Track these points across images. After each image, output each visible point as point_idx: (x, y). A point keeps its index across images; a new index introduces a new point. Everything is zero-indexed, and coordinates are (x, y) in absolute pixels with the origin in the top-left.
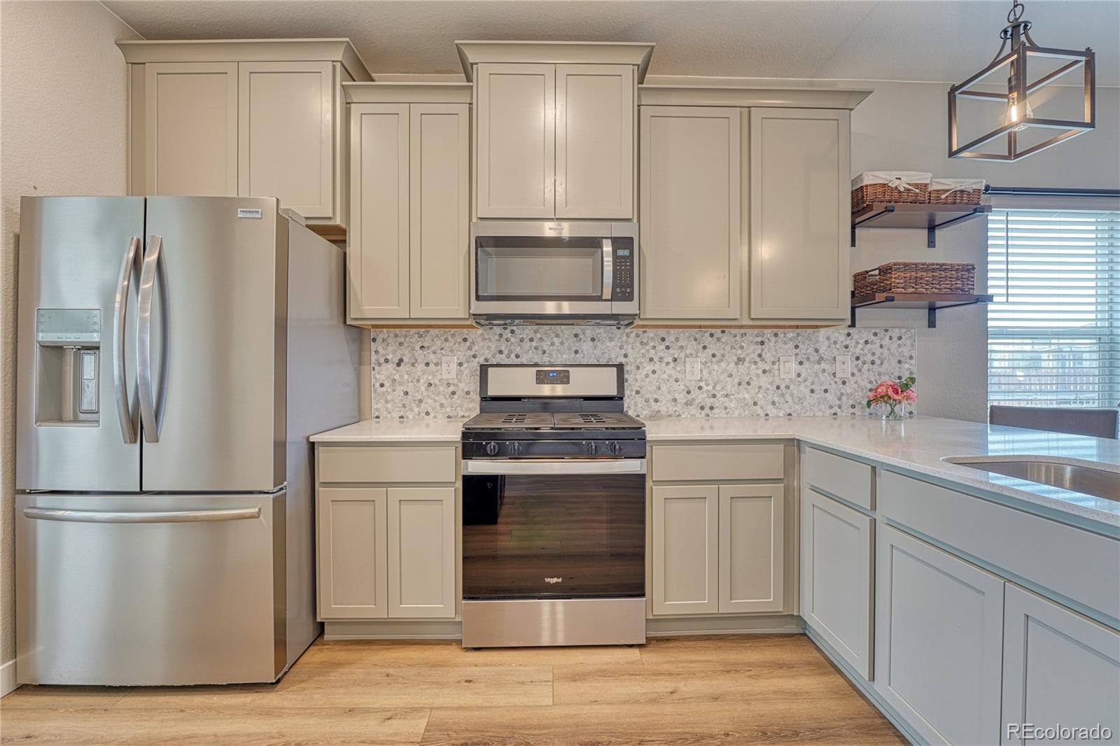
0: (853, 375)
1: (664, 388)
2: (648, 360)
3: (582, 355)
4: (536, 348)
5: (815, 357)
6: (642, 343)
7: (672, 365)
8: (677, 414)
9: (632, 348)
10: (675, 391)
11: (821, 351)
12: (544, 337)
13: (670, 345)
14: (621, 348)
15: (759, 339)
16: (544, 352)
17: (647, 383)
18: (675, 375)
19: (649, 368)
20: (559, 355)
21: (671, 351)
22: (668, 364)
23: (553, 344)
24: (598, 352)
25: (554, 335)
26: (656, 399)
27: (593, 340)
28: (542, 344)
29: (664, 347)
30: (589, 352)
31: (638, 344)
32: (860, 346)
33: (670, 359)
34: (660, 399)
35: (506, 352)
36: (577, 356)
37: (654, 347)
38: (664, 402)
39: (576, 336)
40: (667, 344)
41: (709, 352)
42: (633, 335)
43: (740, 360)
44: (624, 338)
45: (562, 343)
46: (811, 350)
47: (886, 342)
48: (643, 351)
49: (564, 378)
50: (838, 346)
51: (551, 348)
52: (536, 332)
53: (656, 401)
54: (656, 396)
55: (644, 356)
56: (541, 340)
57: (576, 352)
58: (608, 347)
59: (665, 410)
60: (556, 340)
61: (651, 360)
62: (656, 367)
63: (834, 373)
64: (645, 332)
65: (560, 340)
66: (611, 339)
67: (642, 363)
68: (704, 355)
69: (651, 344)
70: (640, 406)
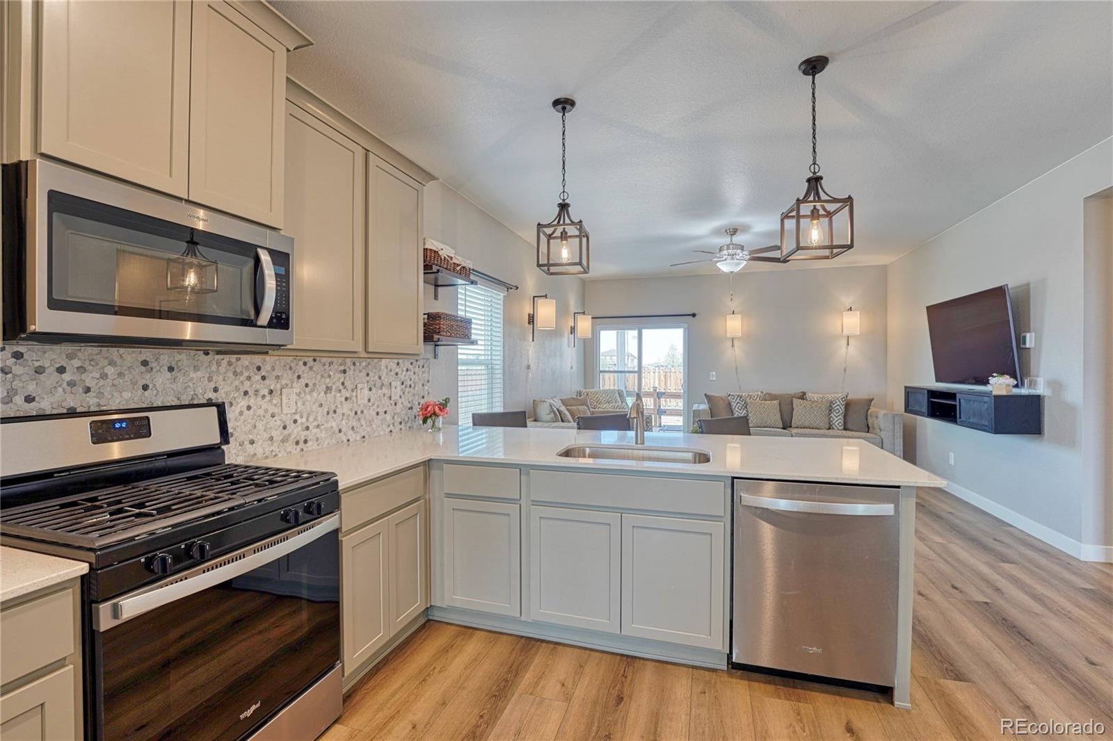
0: (400, 397)
1: (260, 425)
2: (242, 394)
3: (155, 392)
4: (72, 384)
5: (379, 384)
6: (235, 373)
7: (268, 398)
8: (274, 454)
9: (224, 380)
10: (271, 428)
11: (382, 378)
12: (86, 365)
13: (266, 375)
14: (210, 380)
15: (342, 368)
16: (88, 390)
17: (241, 421)
18: (272, 409)
19: (243, 403)
20: (116, 394)
21: (267, 382)
22: (264, 397)
23: (104, 376)
24: (178, 386)
25: (106, 362)
26: (252, 440)
27: (171, 369)
28: (83, 377)
29: (260, 377)
30: (164, 387)
31: (230, 374)
32: (404, 373)
33: (266, 392)
34: (256, 440)
35: (3, 392)
36: (147, 393)
37: (249, 378)
38: (260, 442)
39: (145, 363)
40: (263, 374)
41: (303, 381)
42: (224, 363)
43: (328, 389)
44: (214, 368)
45: (121, 375)
46: (377, 377)
47: (417, 370)
48: (237, 383)
49: (140, 428)
50: (392, 374)
51: (102, 382)
52: (70, 357)
53: (252, 442)
54: (251, 437)
55: (237, 389)
56: (81, 369)
57: (145, 388)
58: (192, 379)
59: (261, 451)
60: (110, 370)
61: (246, 393)
62: (252, 402)
63: (390, 397)
64: (238, 360)
65: (118, 370)
66: (196, 368)
67: (235, 398)
68: (298, 386)
69: (246, 374)
70: (235, 451)
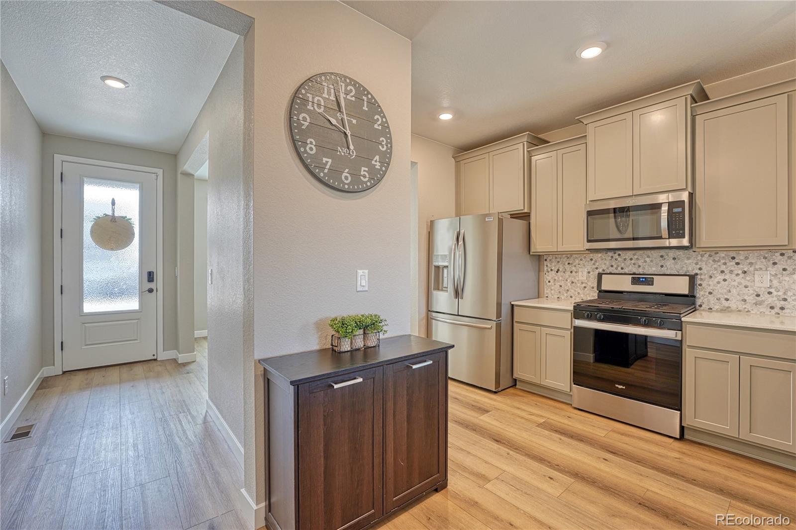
1: (734, 291)
2: (720, 272)
3: (666, 268)
4: (634, 264)
6: (714, 261)
7: (742, 275)
8: (746, 310)
9: (706, 264)
10: (744, 294)
12: (639, 258)
13: (740, 262)
14: (696, 264)
16: (639, 266)
17: (718, 287)
18: (744, 283)
19: (720, 277)
20: (650, 268)
21: (740, 266)
22: (737, 275)
23: (645, 262)
24: (678, 267)
25: (646, 256)
26: (727, 298)
27: (674, 259)
28: (638, 261)
29: (735, 263)
30: (670, 266)
31: (711, 261)
33: (740, 272)
34: (730, 299)
35: (615, 266)
36: (662, 269)
37: (725, 264)
38: (734, 301)
39: (662, 256)
40: (737, 261)
41: (780, 267)
42: (707, 256)
44: (699, 258)
45: (652, 261)
48: (715, 266)
49: (649, 282)
51: (644, 264)
52: (634, 255)
53: (727, 300)
54: (726, 297)
55: (716, 269)
56: (637, 259)
57: (662, 266)
58: (686, 263)
59: (735, 306)
60: (647, 259)
61: (722, 272)
62: (727, 277)
64: (716, 253)
65: (651, 259)
66: (688, 258)
67: (714, 274)
68: (774, 269)
69: (723, 261)
70: (713, 302)
